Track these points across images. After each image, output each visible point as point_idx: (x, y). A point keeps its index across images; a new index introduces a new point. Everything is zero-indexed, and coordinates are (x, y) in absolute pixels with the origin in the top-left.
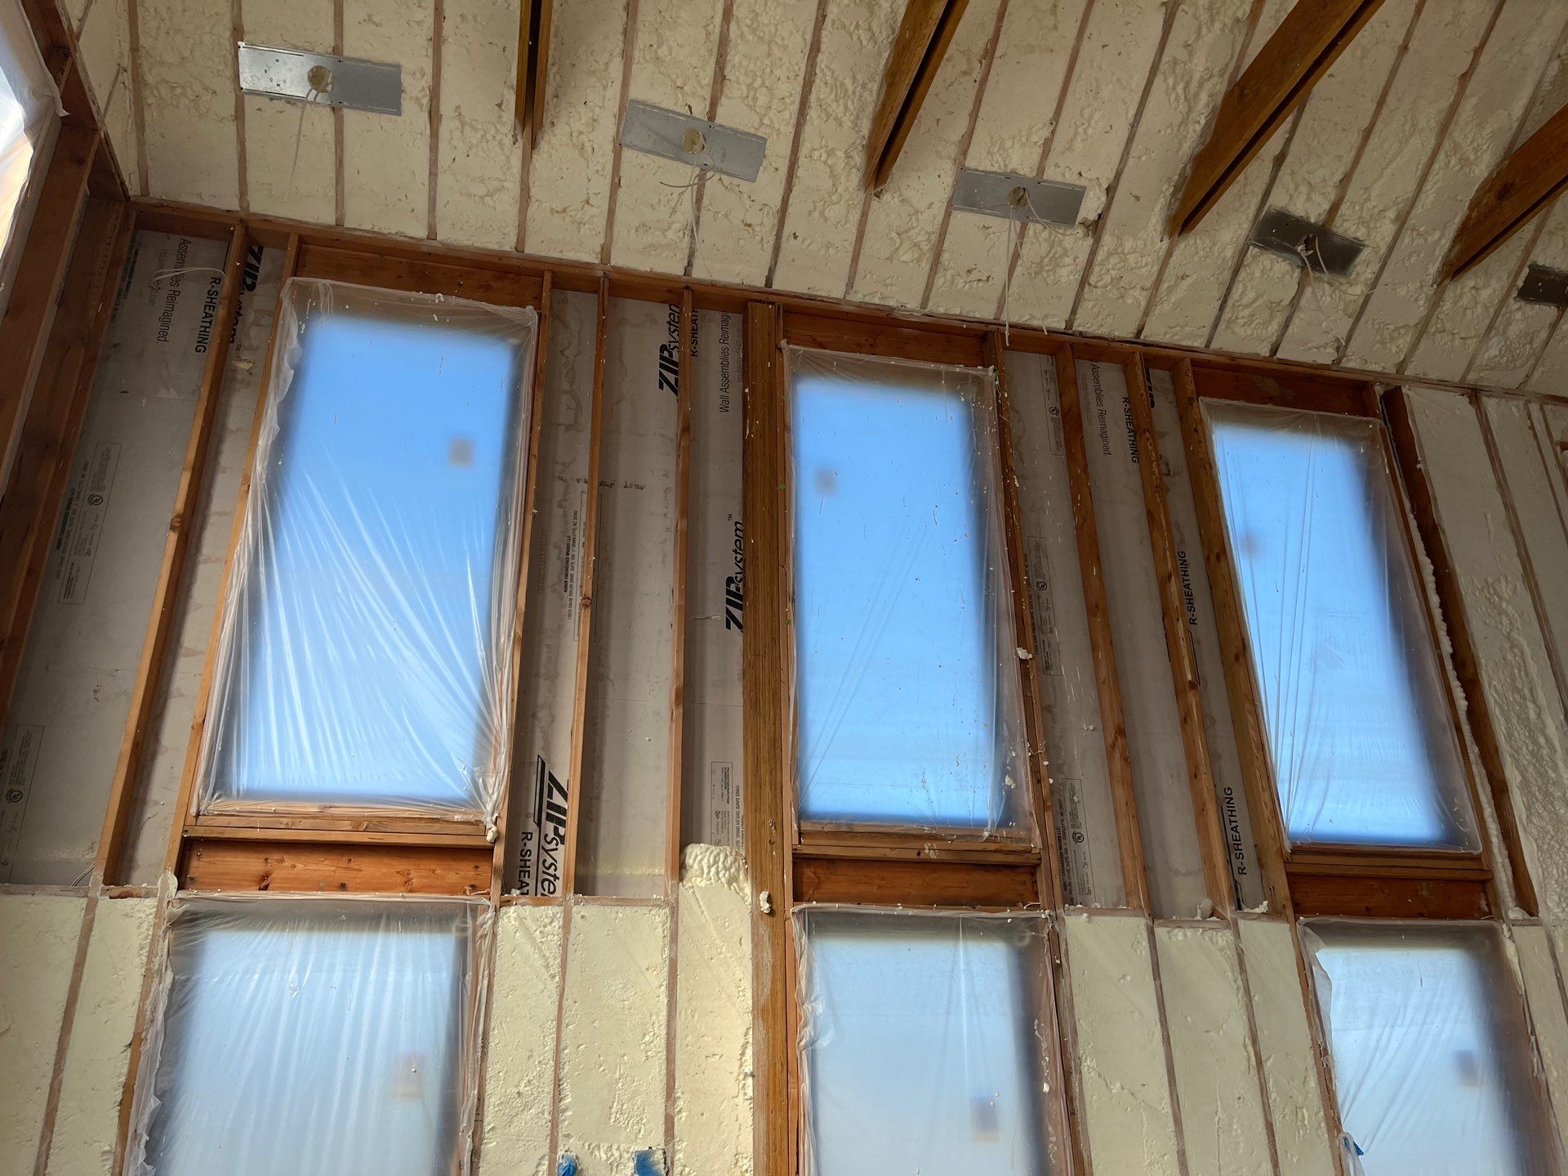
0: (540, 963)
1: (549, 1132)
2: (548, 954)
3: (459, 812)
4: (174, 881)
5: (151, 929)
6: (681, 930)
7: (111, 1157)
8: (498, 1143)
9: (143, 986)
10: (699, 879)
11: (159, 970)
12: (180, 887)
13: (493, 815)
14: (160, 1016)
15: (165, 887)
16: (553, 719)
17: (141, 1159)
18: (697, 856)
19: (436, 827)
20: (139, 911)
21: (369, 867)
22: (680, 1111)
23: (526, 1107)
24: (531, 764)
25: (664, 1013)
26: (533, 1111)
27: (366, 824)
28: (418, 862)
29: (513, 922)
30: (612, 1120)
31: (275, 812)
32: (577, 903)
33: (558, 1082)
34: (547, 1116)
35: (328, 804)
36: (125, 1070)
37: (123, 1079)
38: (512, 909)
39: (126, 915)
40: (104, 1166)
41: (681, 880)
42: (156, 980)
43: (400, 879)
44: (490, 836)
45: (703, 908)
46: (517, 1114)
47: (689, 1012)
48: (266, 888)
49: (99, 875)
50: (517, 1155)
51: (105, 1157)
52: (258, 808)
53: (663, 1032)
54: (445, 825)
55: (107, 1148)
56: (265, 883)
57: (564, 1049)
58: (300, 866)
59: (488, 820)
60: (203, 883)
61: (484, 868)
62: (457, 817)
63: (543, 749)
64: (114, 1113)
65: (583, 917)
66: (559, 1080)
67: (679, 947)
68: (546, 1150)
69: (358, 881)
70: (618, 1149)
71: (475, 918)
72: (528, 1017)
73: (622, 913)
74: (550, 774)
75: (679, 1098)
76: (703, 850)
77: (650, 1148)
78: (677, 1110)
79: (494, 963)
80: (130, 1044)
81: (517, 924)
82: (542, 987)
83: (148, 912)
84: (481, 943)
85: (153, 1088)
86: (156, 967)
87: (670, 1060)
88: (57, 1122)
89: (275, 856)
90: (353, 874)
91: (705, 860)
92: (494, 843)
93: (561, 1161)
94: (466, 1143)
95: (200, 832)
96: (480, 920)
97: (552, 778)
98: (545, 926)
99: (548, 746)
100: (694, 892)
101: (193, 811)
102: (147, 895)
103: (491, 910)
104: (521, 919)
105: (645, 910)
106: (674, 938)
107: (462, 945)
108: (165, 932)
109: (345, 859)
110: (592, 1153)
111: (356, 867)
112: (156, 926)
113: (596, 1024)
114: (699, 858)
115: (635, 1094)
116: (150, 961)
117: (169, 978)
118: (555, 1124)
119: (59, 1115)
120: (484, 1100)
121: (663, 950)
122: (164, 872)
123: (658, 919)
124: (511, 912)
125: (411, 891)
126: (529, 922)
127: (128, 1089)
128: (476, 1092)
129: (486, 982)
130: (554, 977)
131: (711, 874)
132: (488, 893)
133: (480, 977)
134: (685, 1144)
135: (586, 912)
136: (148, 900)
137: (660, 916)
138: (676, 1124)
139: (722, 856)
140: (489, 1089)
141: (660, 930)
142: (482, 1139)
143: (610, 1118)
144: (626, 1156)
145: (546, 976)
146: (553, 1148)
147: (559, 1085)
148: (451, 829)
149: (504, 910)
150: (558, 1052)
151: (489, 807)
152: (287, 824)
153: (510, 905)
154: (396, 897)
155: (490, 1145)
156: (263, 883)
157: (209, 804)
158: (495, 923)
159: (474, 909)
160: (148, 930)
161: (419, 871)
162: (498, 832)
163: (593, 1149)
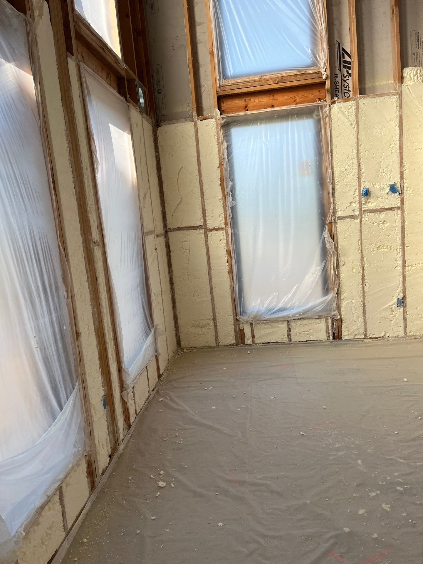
0: (348, 124)
1: (358, 181)
2: (351, 120)
3: (311, 69)
4: (218, 112)
5: (216, 129)
6: (403, 103)
7: (222, 200)
8: (340, 186)
9: (218, 148)
10: (409, 82)
11: (222, 142)
12: (221, 114)
13: (324, 68)
14: (226, 157)
15: (216, 114)
16: (341, 23)
17: (231, 200)
18: (408, 72)
19: (303, 77)
20: (211, 124)
21: (280, 98)
22: (405, 170)
23: (349, 174)
24: (334, 45)
25: (398, 136)
26: (351, 175)
27: (277, 80)
28: (298, 92)
29: (337, 110)
30: (380, 175)
31: (245, 81)
32: (361, 99)
33: (359, 165)
34: (357, 176)
35: (262, 75)
36: (219, 175)
37: (219, 177)
38: (336, 104)
39: (207, 126)
40: (220, 203)
41: (402, 83)
42: (222, 146)
43: (292, 100)
44: (324, 77)
45: (412, 93)
46: (346, 176)
47: (408, 134)
48: (247, 110)
49: (195, 113)
50: (347, 189)
51: (220, 201)
52: (239, 81)
53: (398, 143)
54: (306, 75)
55: (220, 198)
56: (247, 109)
57: (360, 153)
58: (257, 101)
59: (323, 71)
60: (227, 112)
61: (322, 90)
62: (310, 72)
63: (338, 38)
64: (220, 188)
65: (363, 104)
66: (360, 164)
67: (403, 110)
68: (357, 186)
69: (278, 103)
70: (383, 184)
71: (322, 111)
72: (346, 144)
73: (379, 100)
74: (343, 48)
75: (405, 165)
76: (411, 69)
77: (395, 183)
78: (404, 170)
79: (331, 126)
80: (219, 167)
81: (338, 110)
82: (350, 132)
83: (213, 124)
84: (326, 119)
85: (229, 179)
86: (221, 141)
87: (401, 153)
88: (204, 192)
89: (248, 99)
90: (275, 101)
91: (412, 74)
92: (326, 80)
93: (363, 189)
94: (330, 186)
95: (223, 93)
96: (324, 111)
97: (343, 50)
98: (349, 110)
99: (340, 36)
100: (408, 87)
101: (218, 85)
102: (212, 118)
103: (328, 106)
104: (340, 108)
105: (388, 97)
106: (401, 107)
107: (319, 121)
108: (220, 130)
109: (272, 96)
110: (373, 186)
111: (275, 98)
112: (217, 128)
113: (371, 143)
114: (409, 73)
115: (388, 165)
116: (218, 140)
117: (225, 144)
118: (359, 178)
119: (204, 190)
120: (334, 172)
121: (396, 112)
122: (215, 109)
123: (394, 100)
124: (335, 106)
125: (297, 104)
126: (343, 109)
127: (222, 180)
128: (331, 170)
129: (329, 133)
130: (354, 128)
131: (415, 79)
132: (325, 100)
133: (327, 132)
134: (408, 180)
135: (365, 102)
136: (212, 119)
137: (395, 99)
138: (404, 174)
139: (419, 71)
140: (335, 169)
141: (395, 104)
142: (334, 185)
143: (379, 175)
144: (386, 186)
145: (351, 128)
146: (360, 186)
147: (360, 165)
148: (309, 77)
149: (332, 105)
150: (358, 154)
151: (322, 66)
152: (250, 85)
153: (335, 103)
154: (293, 107)
155: (337, 187)
156: (246, 108)
157: (223, 82)
158: (330, 111)
159: (321, 107)
160: (215, 129)
161: (298, 96)
162: (327, 75)
163: (374, 185)
